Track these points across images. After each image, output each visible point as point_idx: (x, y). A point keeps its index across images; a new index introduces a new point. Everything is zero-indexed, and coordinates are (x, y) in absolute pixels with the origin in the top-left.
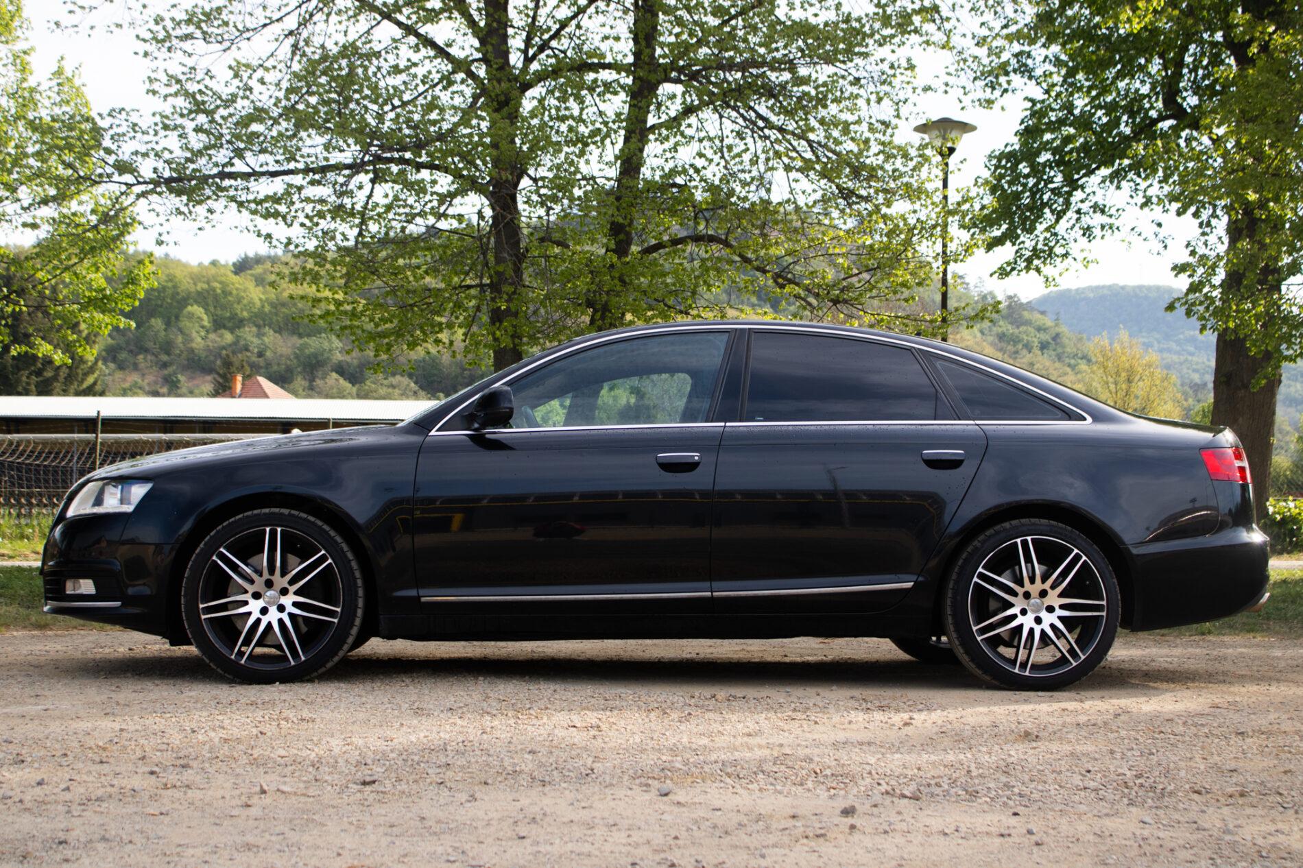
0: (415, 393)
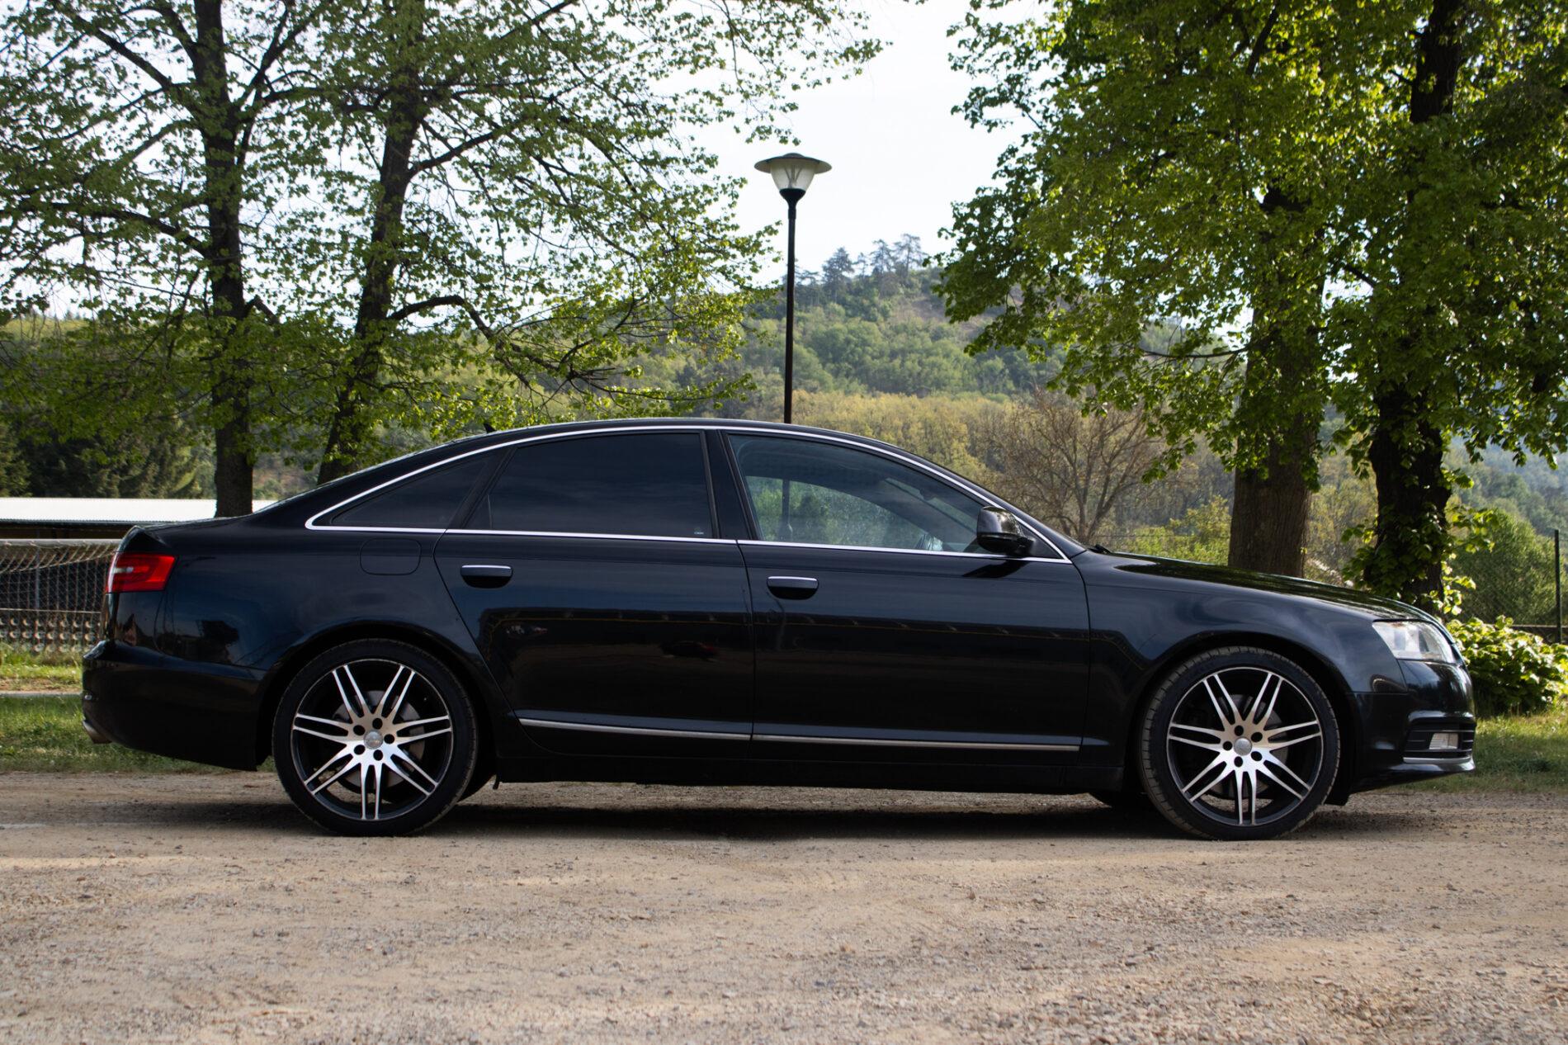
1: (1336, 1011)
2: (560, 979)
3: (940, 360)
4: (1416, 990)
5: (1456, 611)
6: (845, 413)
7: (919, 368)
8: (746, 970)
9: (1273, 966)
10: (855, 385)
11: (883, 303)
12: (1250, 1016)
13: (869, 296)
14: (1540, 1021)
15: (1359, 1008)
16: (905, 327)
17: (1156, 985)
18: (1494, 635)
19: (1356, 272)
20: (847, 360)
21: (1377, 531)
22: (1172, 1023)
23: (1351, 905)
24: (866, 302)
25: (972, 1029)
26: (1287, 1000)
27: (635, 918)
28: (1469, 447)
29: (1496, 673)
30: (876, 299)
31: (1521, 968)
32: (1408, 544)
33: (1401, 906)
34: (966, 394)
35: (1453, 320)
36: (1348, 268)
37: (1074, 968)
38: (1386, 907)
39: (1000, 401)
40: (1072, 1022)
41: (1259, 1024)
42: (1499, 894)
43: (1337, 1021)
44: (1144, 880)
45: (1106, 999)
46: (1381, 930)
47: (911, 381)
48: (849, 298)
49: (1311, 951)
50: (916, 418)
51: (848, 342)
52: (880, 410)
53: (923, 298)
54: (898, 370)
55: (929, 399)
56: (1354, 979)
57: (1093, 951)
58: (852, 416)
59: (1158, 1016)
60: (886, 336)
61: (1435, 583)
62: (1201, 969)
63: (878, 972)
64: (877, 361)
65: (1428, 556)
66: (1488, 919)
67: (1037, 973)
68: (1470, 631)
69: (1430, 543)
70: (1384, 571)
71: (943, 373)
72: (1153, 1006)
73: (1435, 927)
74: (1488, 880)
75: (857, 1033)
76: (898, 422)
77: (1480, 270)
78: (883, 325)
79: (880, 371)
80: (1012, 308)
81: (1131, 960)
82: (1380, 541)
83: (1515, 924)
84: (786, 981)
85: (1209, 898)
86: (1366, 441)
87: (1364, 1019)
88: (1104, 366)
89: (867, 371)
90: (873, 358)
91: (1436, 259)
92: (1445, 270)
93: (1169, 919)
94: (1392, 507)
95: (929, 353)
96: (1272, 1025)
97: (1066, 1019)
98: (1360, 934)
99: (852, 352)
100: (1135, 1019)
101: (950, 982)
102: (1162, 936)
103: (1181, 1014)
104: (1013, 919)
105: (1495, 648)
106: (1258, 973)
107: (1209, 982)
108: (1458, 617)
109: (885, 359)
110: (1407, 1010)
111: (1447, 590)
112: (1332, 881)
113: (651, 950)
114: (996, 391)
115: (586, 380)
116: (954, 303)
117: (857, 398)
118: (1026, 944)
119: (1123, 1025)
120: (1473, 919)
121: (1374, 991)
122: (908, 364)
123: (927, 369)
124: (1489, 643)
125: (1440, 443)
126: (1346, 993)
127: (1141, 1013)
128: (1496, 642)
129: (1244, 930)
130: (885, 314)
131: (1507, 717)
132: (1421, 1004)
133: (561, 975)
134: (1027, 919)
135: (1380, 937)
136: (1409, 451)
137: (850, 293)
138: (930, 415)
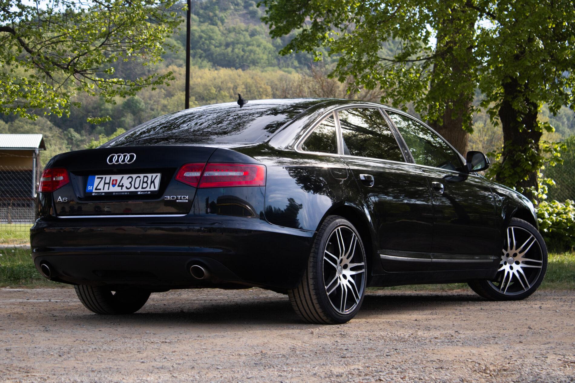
0: (51, 128)
1: (475, 371)
2: (143, 364)
3: (255, 48)
4: (509, 363)
5: (545, 197)
6: (199, 80)
7: (242, 53)
8: (222, 360)
9: (449, 356)
10: (205, 63)
11: (221, 15)
12: (440, 372)
13: (213, 11)
14: (559, 373)
15: (485, 370)
16: (234, 29)
17: (399, 363)
18: (564, 209)
19: (492, 16)
20: (200, 48)
21: (503, 154)
22: (407, 375)
23: (483, 335)
24: (211, 14)
25: (325, 377)
26: (455, 367)
27: (163, 342)
28: (551, 109)
29: (565, 229)
30: (217, 12)
31: (555, 355)
32: (519, 161)
33: (506, 335)
34: (270, 68)
35: (541, 46)
36: (488, 14)
37: (364, 357)
38: (500, 335)
39: (290, 73)
40: (366, 375)
41: (444, 375)
42: (551, 330)
43: (476, 374)
44: (389, 326)
45: (379, 367)
46: (497, 343)
47: (238, 61)
48: (201, 12)
49: (465, 351)
50: (241, 83)
51: (201, 37)
52: (220, 77)
53: (245, 12)
54: (230, 54)
55: (248, 71)
56: (483, 360)
57: (371, 351)
58: (203, 81)
59: (401, 372)
60: (223, 34)
61: (533, 182)
62: (418, 357)
63: (280, 359)
64: (218, 49)
65: (529, 168)
66: (544, 339)
67: (348, 359)
68: (552, 207)
69: (531, 161)
70: (506, 175)
71: (257, 56)
72: (399, 369)
73: (520, 342)
74: (548, 325)
75: (280, 379)
76: (230, 85)
77: (555, 19)
78: (221, 28)
79: (220, 55)
80: (305, 30)
81: (388, 354)
82: (504, 159)
83: (556, 341)
84: (241, 363)
85: (420, 333)
86: (496, 107)
87: (487, 374)
88: (358, 66)
89: (212, 54)
90: (216, 47)
91: (533, 13)
92: (537, 20)
93: (402, 340)
94: (511, 141)
95: (248, 44)
96: (448, 374)
97: (364, 374)
98: (487, 345)
99: (203, 44)
100: (392, 374)
101: (312, 363)
102: (400, 346)
103: (411, 372)
104: (332, 341)
105: (565, 216)
106: (442, 358)
107: (421, 361)
108: (545, 200)
109: (223, 47)
110: (505, 370)
111: (540, 185)
112: (476, 326)
113: (177, 353)
114: (288, 66)
115: (82, 74)
116: (274, 27)
117: (206, 70)
118: (341, 349)
119: (387, 375)
120: (538, 339)
121: (491, 364)
122: (236, 50)
123: (247, 54)
124: (562, 213)
125: (536, 106)
126: (479, 364)
127: (394, 371)
128: (566, 213)
129: (436, 344)
130: (222, 21)
131: (570, 253)
132: (511, 368)
133: (143, 362)
134: (339, 341)
135: (496, 346)
136: (520, 112)
137: (202, 8)
138: (250, 81)
